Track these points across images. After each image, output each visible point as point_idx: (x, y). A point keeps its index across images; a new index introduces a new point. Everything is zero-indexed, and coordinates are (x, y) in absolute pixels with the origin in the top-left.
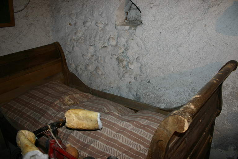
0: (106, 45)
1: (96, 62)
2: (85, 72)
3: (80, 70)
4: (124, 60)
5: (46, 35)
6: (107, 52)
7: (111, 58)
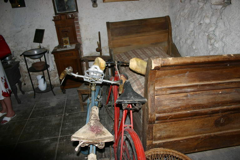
0: (202, 22)
1: (193, 37)
2: (185, 45)
3: (182, 43)
4: (213, 39)
5: (163, 9)
6: (201, 29)
7: (203, 35)
